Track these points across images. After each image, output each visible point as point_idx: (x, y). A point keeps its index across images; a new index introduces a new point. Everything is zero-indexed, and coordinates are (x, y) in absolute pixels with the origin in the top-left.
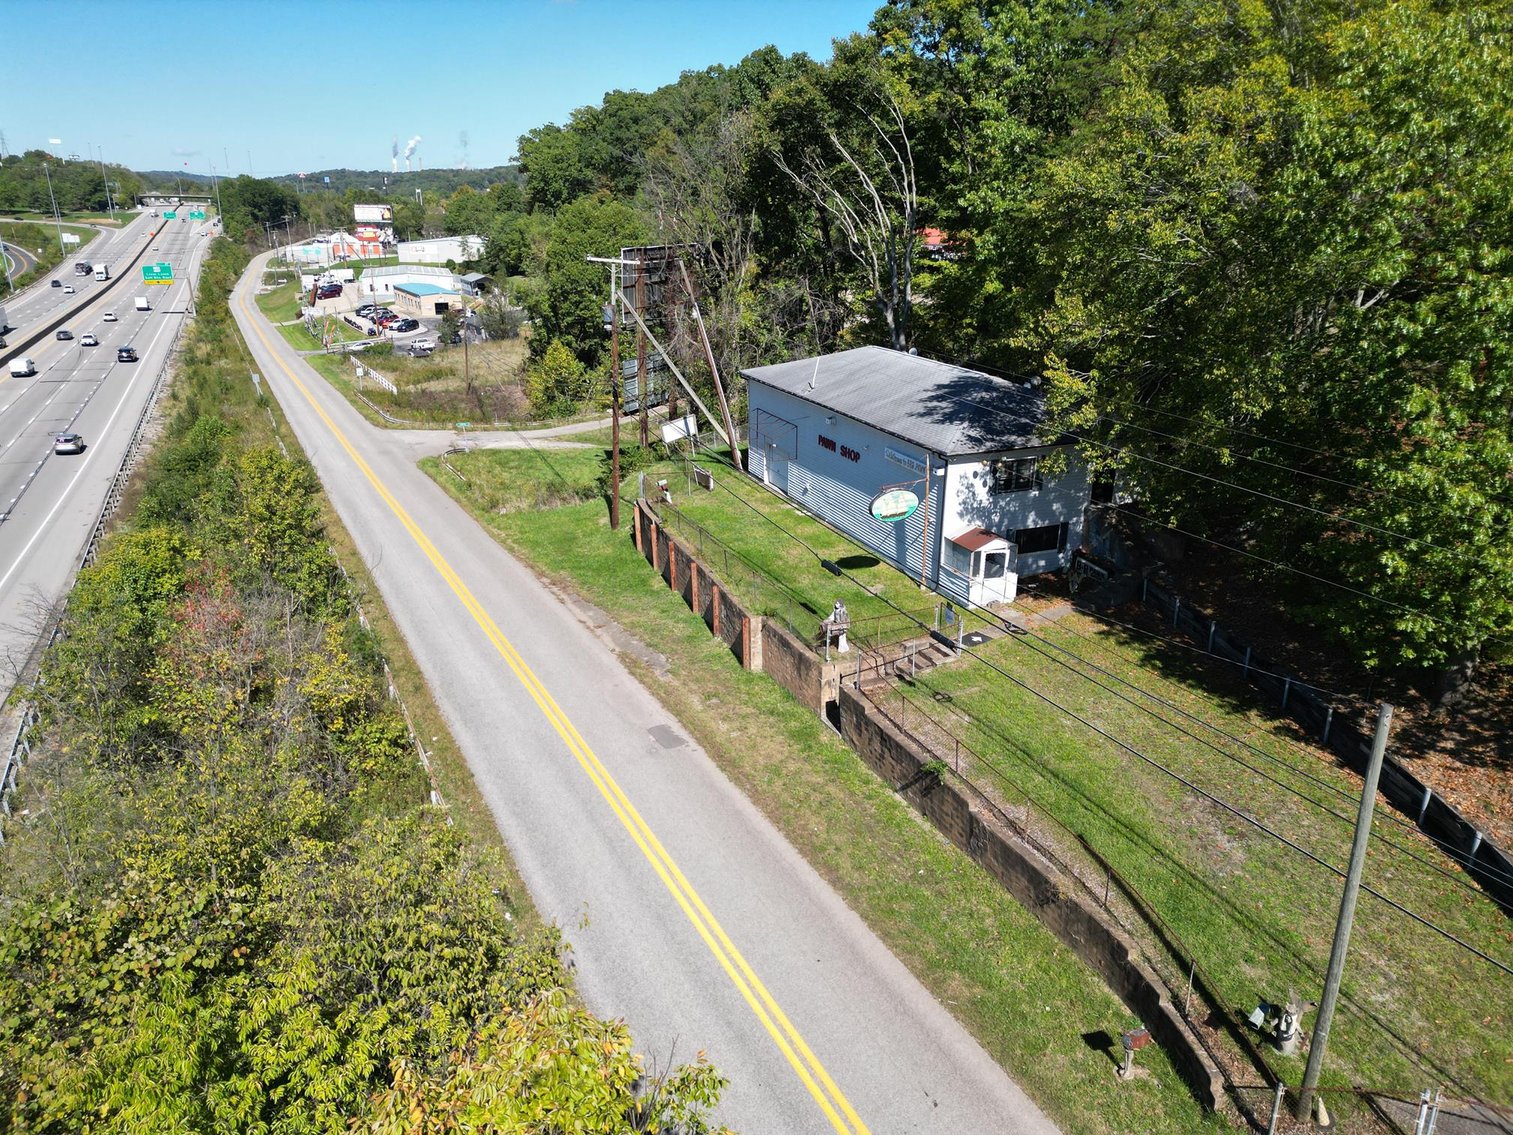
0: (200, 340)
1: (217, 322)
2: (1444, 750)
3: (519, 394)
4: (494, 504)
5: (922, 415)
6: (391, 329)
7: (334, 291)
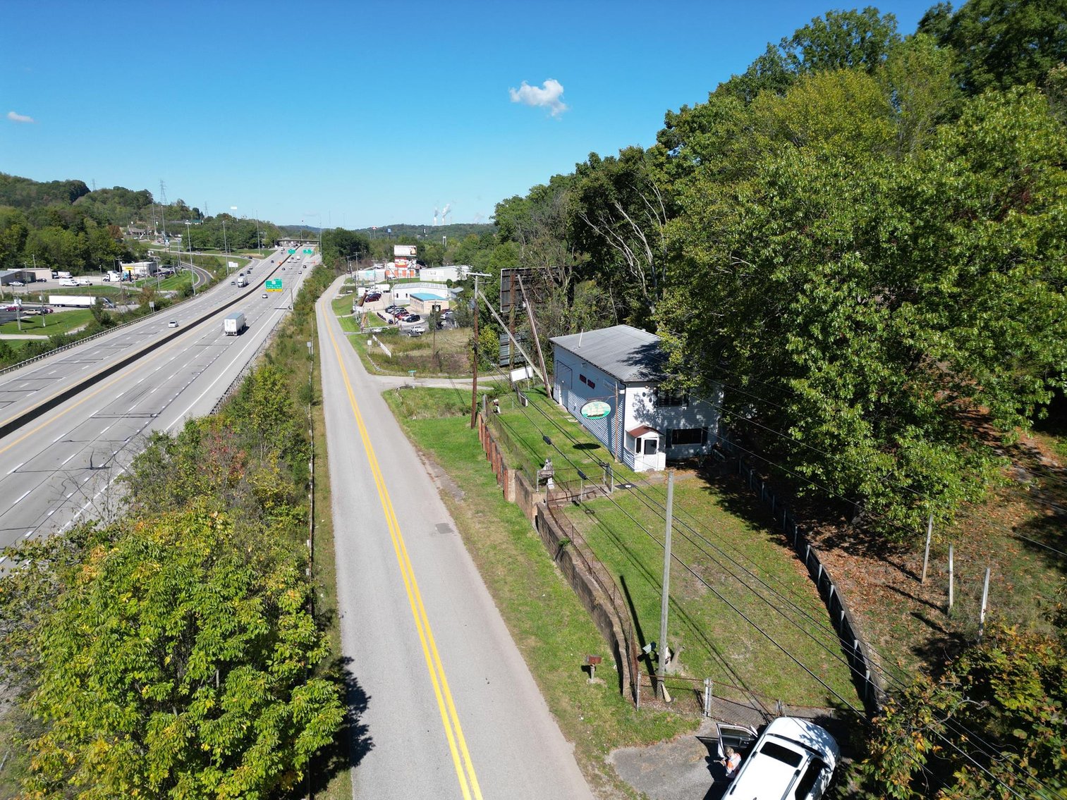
0: (292, 325)
1: (304, 315)
2: (843, 548)
3: (465, 359)
4: (411, 413)
5: (624, 361)
6: (403, 320)
7: (376, 297)
